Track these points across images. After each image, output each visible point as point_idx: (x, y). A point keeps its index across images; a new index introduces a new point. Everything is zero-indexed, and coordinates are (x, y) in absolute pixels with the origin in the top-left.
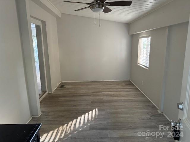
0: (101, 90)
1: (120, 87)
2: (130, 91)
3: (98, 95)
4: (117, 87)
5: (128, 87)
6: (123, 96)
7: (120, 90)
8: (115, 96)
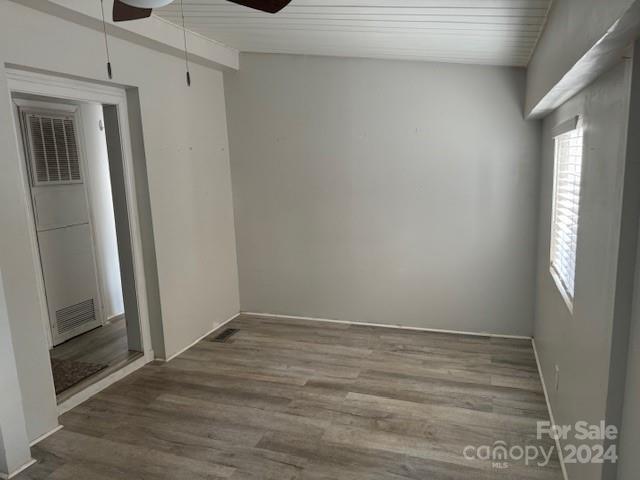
0: (355, 375)
1: (456, 372)
2: (488, 409)
3: (319, 407)
4: (442, 371)
5: (497, 381)
6: (431, 436)
7: (444, 389)
8: (392, 430)
